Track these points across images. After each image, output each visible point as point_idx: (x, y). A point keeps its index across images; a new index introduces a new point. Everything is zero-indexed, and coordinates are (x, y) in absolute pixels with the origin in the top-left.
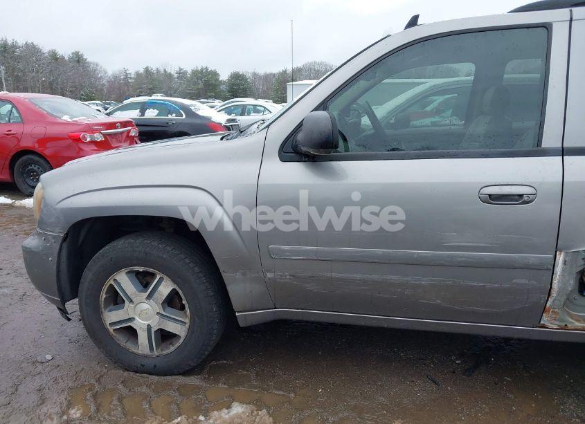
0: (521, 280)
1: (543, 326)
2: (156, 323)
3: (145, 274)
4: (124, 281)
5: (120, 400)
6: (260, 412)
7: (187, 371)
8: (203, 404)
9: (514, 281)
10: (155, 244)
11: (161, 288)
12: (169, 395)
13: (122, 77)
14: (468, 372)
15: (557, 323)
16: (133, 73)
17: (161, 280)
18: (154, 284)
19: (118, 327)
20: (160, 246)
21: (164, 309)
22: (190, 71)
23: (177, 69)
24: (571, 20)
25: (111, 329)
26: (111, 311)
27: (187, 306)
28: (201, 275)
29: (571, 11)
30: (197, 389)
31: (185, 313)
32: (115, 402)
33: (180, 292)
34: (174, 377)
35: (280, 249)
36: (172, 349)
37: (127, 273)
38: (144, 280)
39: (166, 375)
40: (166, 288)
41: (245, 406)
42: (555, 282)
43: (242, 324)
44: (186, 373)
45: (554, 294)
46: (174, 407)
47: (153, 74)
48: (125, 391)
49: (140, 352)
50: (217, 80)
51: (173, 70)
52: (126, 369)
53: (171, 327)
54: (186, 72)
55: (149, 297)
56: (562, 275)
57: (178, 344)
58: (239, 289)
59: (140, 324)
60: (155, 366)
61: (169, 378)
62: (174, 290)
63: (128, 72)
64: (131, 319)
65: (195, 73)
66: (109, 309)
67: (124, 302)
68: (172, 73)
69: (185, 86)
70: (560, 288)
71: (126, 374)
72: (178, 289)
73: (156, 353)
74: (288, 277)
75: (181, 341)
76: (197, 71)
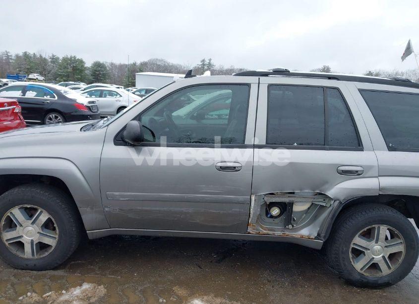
0: (236, 209)
1: (249, 233)
2: (36, 239)
3: (31, 209)
4: (17, 213)
5: (13, 285)
6: (99, 287)
7: (56, 267)
8: (65, 285)
9: (233, 210)
10: (38, 191)
11: (41, 217)
12: (43, 282)
13: (4, 58)
14: (219, 262)
15: (255, 231)
16: (14, 55)
17: (41, 212)
18: (36, 215)
19: (11, 242)
20: (41, 192)
21: (42, 230)
22: (61, 58)
23: (51, 55)
24: (259, 83)
25: (7, 243)
26: (7, 232)
27: (57, 228)
28: (66, 209)
29: (259, 78)
30: (61, 277)
31: (56, 232)
32: (9, 286)
33: (53, 220)
34: (47, 271)
35: (113, 194)
36: (47, 254)
37: (19, 209)
38: (30, 213)
39: (42, 271)
40: (44, 217)
41: (90, 284)
42: (251, 210)
43: (90, 237)
44: (55, 269)
45: (251, 216)
46: (46, 287)
47: (31, 57)
48: (15, 281)
49: (26, 257)
50: (82, 66)
51: (47, 55)
52: (16, 268)
53: (46, 241)
54: (58, 58)
55: (33, 223)
56: (254, 207)
57: (50, 251)
58: (88, 217)
59: (26, 240)
60: (35, 265)
61: (44, 272)
62: (49, 219)
63: (9, 54)
64: (21, 237)
65: (65, 60)
66: (6, 231)
67: (16, 226)
68: (47, 58)
69: (57, 69)
70: (254, 213)
71: (16, 271)
72: (51, 218)
73: (36, 257)
74: (118, 210)
75: (53, 248)
76: (67, 58)
